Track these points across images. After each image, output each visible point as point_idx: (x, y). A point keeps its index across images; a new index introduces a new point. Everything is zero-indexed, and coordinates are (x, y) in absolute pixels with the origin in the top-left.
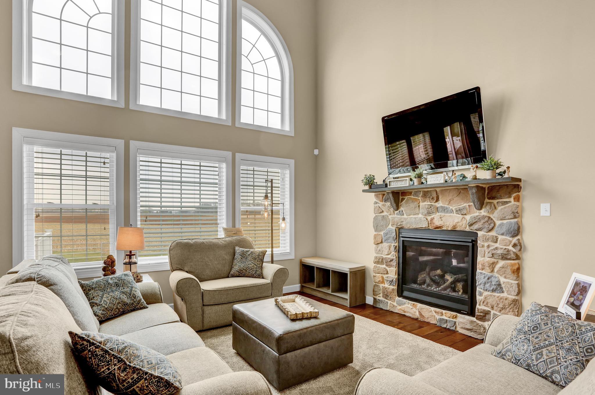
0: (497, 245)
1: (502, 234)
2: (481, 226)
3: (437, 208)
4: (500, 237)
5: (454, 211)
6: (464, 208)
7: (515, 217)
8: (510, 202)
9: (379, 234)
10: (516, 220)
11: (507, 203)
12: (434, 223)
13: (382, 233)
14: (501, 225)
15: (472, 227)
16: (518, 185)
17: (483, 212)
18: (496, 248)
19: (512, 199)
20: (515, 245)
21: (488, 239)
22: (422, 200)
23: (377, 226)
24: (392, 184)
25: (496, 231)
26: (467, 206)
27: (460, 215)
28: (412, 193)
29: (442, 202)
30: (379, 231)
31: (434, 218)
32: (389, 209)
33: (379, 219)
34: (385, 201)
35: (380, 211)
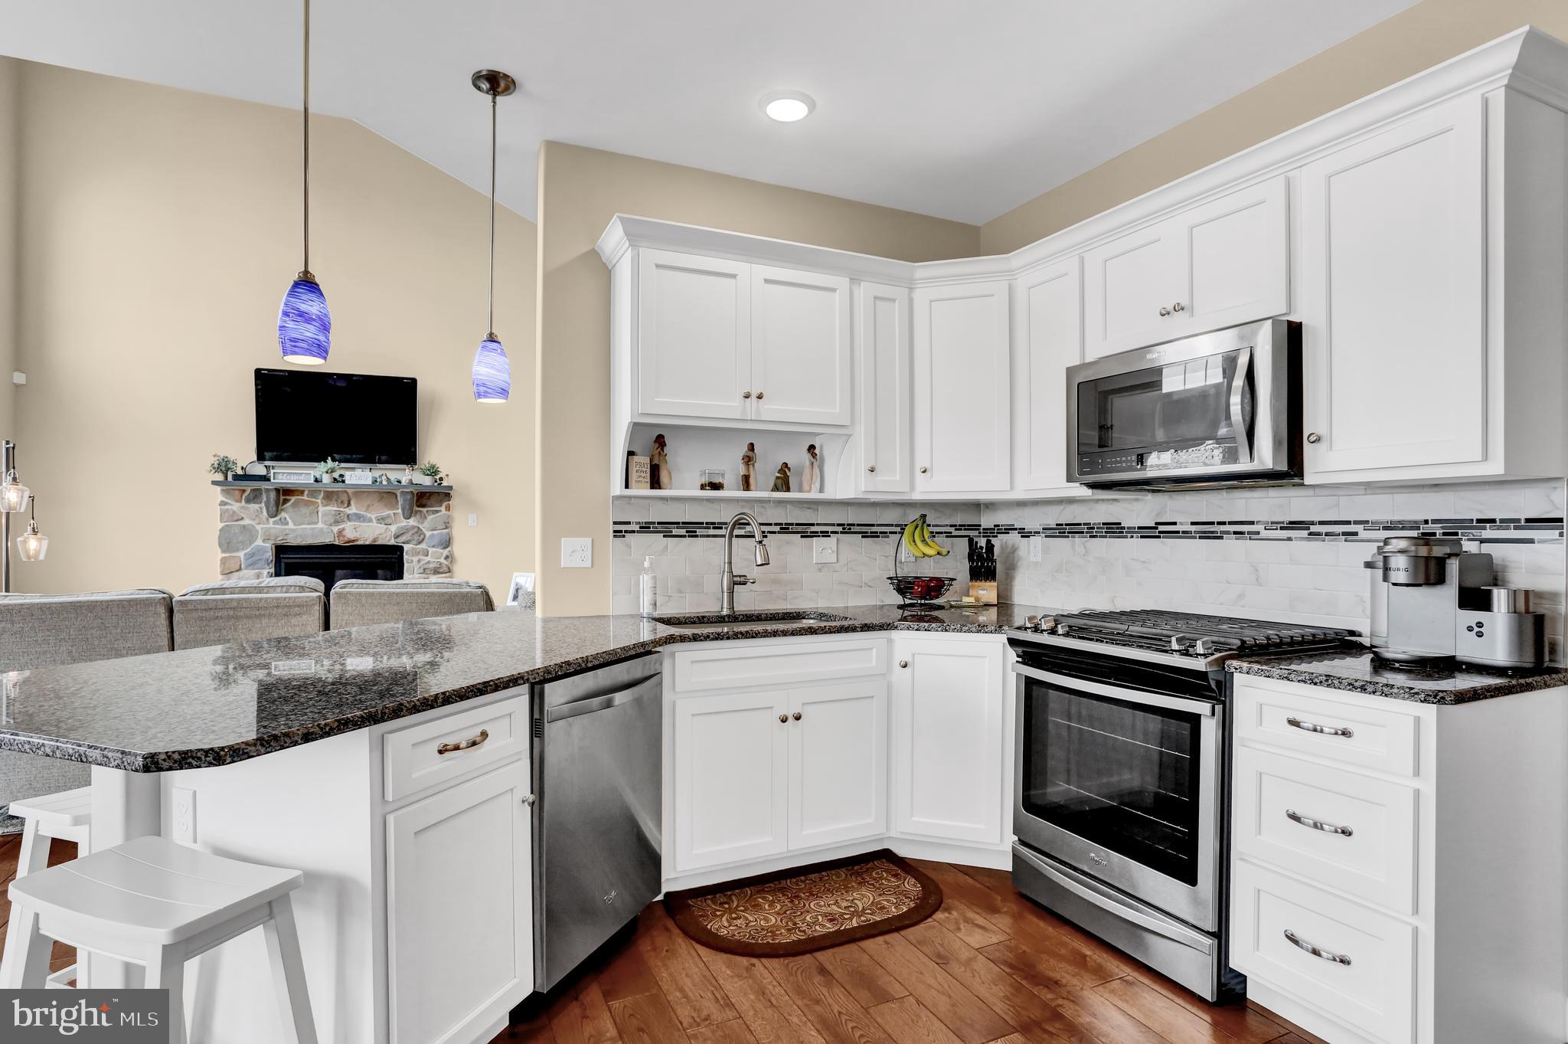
0: (428, 559)
1: (433, 547)
2: (409, 538)
3: (348, 516)
4: (431, 550)
5: (374, 521)
6: (388, 516)
7: (447, 528)
8: (441, 511)
9: (235, 557)
10: (447, 530)
11: (437, 511)
12: (344, 536)
13: (241, 554)
14: (432, 536)
15: (398, 540)
16: (449, 494)
17: (412, 522)
18: (429, 562)
19: (443, 508)
20: (447, 557)
21: (419, 553)
22: (322, 503)
23: (227, 542)
24: (280, 476)
25: (427, 543)
26: (392, 515)
27: (383, 526)
28: (306, 493)
29: (356, 508)
30: (234, 551)
31: (344, 529)
32: (257, 515)
33: (233, 532)
34: (248, 501)
35: (235, 518)
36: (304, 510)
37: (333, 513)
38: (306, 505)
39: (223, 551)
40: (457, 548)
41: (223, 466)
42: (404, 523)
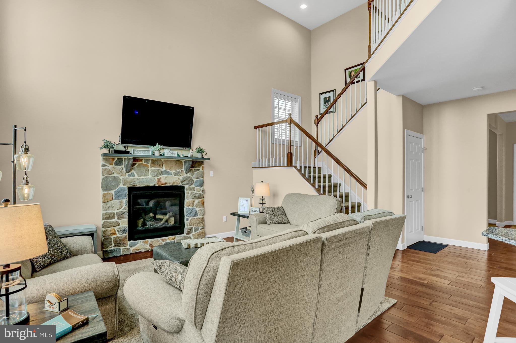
0: (195, 192)
1: (197, 186)
2: (187, 182)
3: (162, 172)
4: (196, 188)
5: (173, 174)
6: (179, 172)
7: (202, 177)
9: (110, 193)
10: (202, 179)
11: (199, 170)
12: (161, 182)
13: (113, 192)
14: (197, 181)
15: (183, 183)
16: (203, 162)
17: (189, 175)
18: (196, 193)
19: (201, 168)
20: (203, 191)
21: (191, 189)
22: (151, 166)
23: (106, 186)
24: (136, 152)
25: (195, 185)
26: (181, 171)
27: (177, 176)
28: (143, 160)
29: (165, 168)
30: (109, 190)
31: (160, 178)
32: (121, 172)
33: (109, 180)
34: (116, 164)
35: (110, 173)
36: (143, 169)
37: (156, 170)
38: (143, 166)
39: (104, 191)
40: (206, 186)
41: (108, 145)
42: (185, 175)
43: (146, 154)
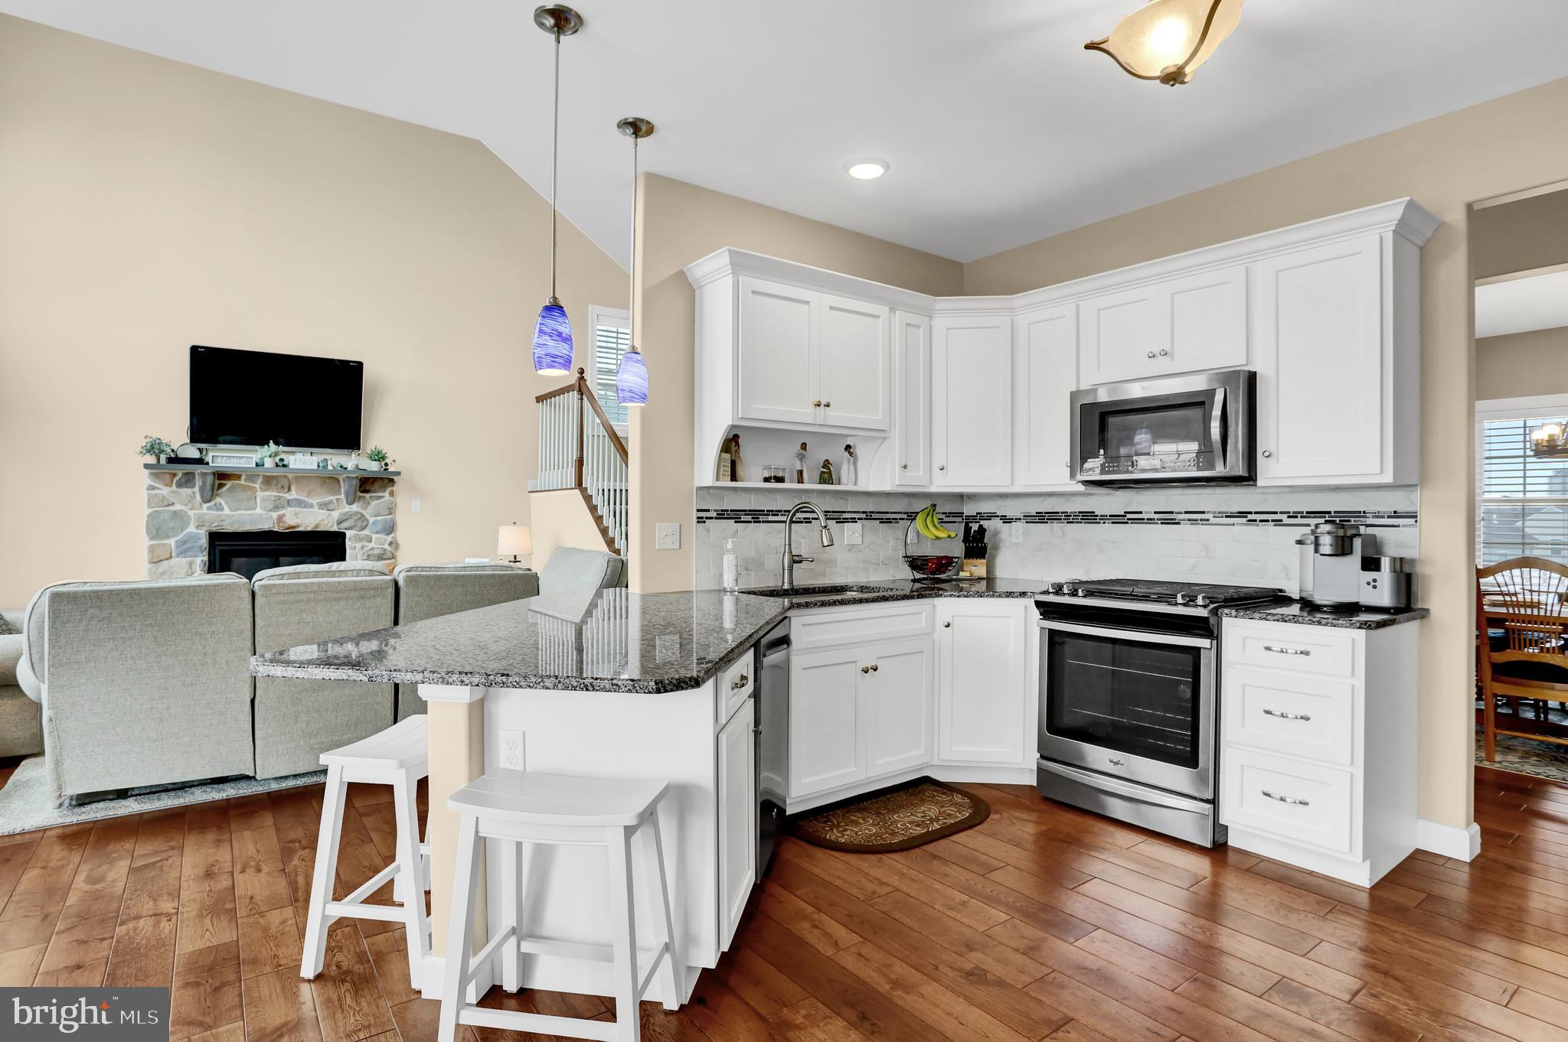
0: (372, 545)
1: (377, 533)
2: (353, 524)
3: (288, 501)
4: (374, 536)
5: (316, 506)
6: (331, 502)
7: (390, 514)
8: (384, 497)
9: (164, 544)
10: (391, 516)
11: (381, 497)
12: (285, 522)
13: (172, 542)
14: (376, 522)
15: (341, 526)
16: (393, 479)
17: (355, 507)
18: (372, 549)
19: (387, 494)
20: (391, 544)
21: (362, 539)
22: (261, 488)
23: (157, 529)
24: (219, 460)
25: (370, 529)
26: (335, 501)
27: (325, 511)
28: (243, 477)
29: (297, 492)
30: (164, 538)
31: (284, 515)
32: (190, 501)
33: (162, 518)
34: (179, 485)
35: (165, 503)
36: (242, 495)
37: (273, 498)
38: (243, 490)
39: (152, 538)
40: (400, 535)
41: (154, 448)
42: (347, 509)
43: (242, 464)
